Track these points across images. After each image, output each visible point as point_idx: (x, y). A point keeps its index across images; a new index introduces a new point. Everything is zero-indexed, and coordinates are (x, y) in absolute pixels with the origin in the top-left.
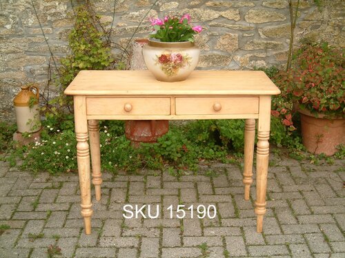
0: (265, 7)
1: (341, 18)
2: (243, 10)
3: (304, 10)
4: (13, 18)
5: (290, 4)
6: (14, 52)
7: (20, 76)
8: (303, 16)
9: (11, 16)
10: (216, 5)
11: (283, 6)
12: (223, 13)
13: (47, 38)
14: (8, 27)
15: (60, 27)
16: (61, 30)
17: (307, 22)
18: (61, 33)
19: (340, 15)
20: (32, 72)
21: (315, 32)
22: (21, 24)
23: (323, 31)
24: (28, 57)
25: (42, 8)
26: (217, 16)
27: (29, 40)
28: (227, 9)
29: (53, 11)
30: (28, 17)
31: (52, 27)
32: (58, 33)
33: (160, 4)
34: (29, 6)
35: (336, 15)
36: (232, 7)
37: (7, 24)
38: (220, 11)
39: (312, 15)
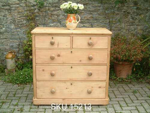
0: (101, 22)
1: (129, 27)
2: (92, 24)
3: (115, 24)
4: (6, 26)
5: (110, 22)
6: (6, 38)
7: (8, 48)
8: (115, 26)
9: (5, 25)
10: (82, 22)
11: (107, 22)
12: (85, 25)
13: (18, 33)
14: (4, 29)
15: (23, 29)
16: (24, 30)
17: (116, 28)
18: (24, 32)
19: (129, 26)
20: (12, 46)
21: (119, 32)
22: (9, 28)
23: (122, 31)
24: (11, 40)
25: (17, 22)
26: (82, 26)
27: (12, 34)
28: (86, 23)
29: (21, 23)
30: (11, 25)
31: (20, 29)
32: (23, 31)
33: (61, 21)
34: (12, 21)
35: (127, 26)
36: (88, 22)
37: (3, 28)
38: (84, 24)
39: (118, 25)
